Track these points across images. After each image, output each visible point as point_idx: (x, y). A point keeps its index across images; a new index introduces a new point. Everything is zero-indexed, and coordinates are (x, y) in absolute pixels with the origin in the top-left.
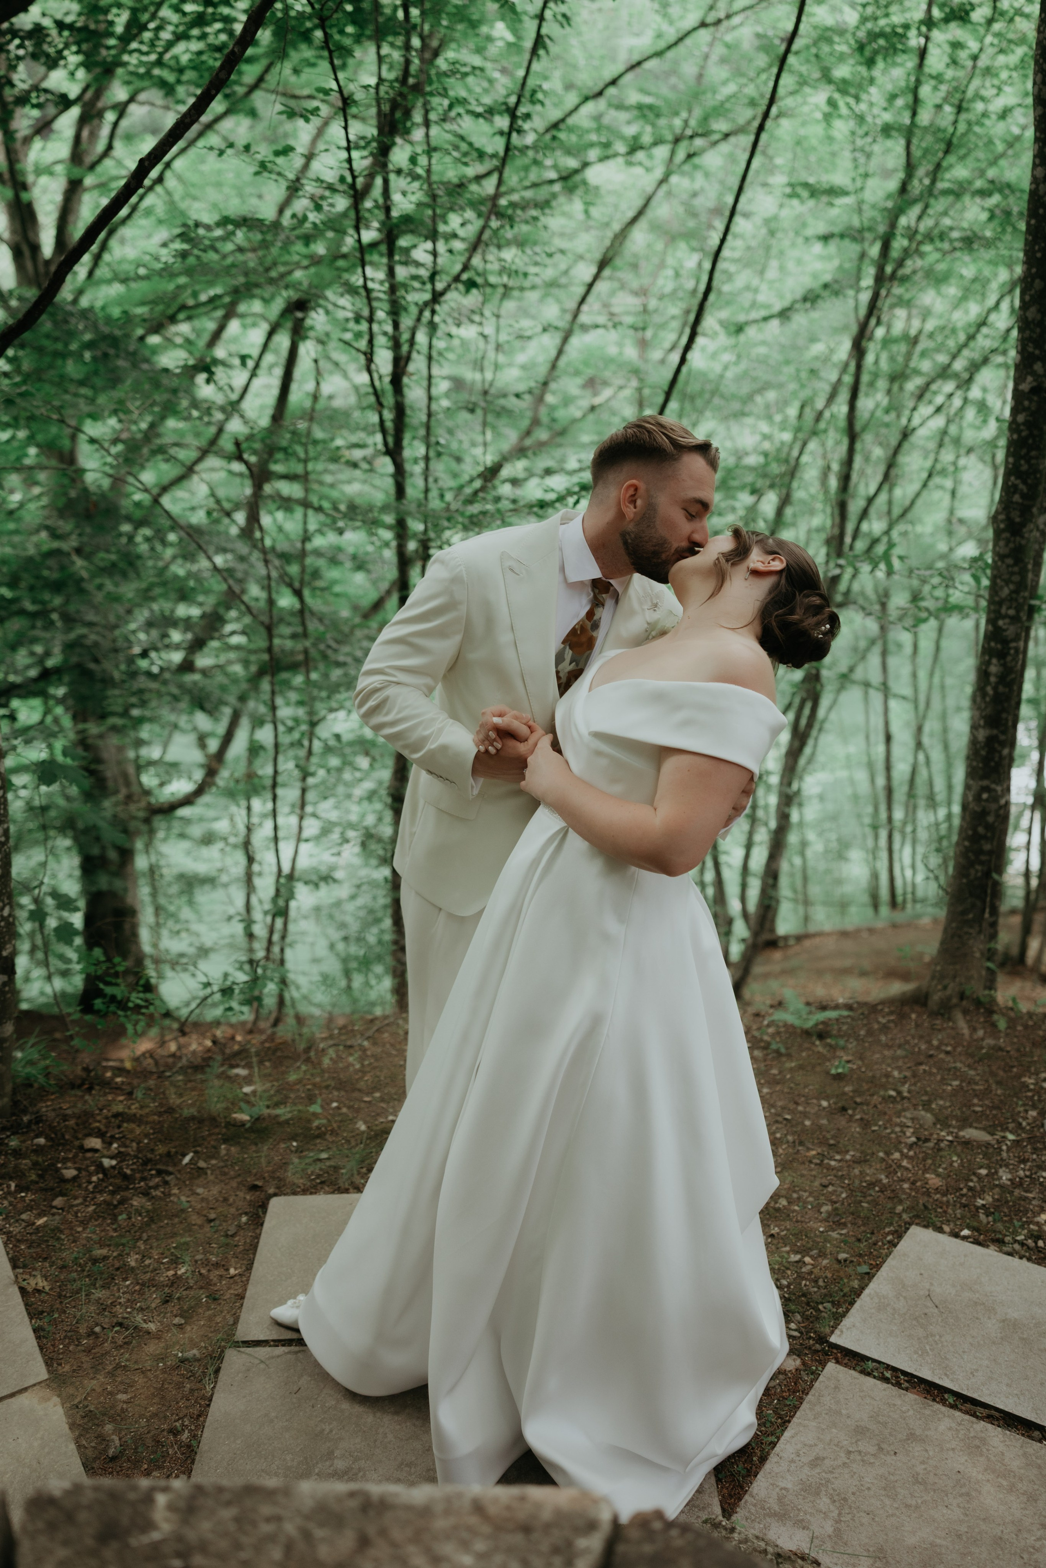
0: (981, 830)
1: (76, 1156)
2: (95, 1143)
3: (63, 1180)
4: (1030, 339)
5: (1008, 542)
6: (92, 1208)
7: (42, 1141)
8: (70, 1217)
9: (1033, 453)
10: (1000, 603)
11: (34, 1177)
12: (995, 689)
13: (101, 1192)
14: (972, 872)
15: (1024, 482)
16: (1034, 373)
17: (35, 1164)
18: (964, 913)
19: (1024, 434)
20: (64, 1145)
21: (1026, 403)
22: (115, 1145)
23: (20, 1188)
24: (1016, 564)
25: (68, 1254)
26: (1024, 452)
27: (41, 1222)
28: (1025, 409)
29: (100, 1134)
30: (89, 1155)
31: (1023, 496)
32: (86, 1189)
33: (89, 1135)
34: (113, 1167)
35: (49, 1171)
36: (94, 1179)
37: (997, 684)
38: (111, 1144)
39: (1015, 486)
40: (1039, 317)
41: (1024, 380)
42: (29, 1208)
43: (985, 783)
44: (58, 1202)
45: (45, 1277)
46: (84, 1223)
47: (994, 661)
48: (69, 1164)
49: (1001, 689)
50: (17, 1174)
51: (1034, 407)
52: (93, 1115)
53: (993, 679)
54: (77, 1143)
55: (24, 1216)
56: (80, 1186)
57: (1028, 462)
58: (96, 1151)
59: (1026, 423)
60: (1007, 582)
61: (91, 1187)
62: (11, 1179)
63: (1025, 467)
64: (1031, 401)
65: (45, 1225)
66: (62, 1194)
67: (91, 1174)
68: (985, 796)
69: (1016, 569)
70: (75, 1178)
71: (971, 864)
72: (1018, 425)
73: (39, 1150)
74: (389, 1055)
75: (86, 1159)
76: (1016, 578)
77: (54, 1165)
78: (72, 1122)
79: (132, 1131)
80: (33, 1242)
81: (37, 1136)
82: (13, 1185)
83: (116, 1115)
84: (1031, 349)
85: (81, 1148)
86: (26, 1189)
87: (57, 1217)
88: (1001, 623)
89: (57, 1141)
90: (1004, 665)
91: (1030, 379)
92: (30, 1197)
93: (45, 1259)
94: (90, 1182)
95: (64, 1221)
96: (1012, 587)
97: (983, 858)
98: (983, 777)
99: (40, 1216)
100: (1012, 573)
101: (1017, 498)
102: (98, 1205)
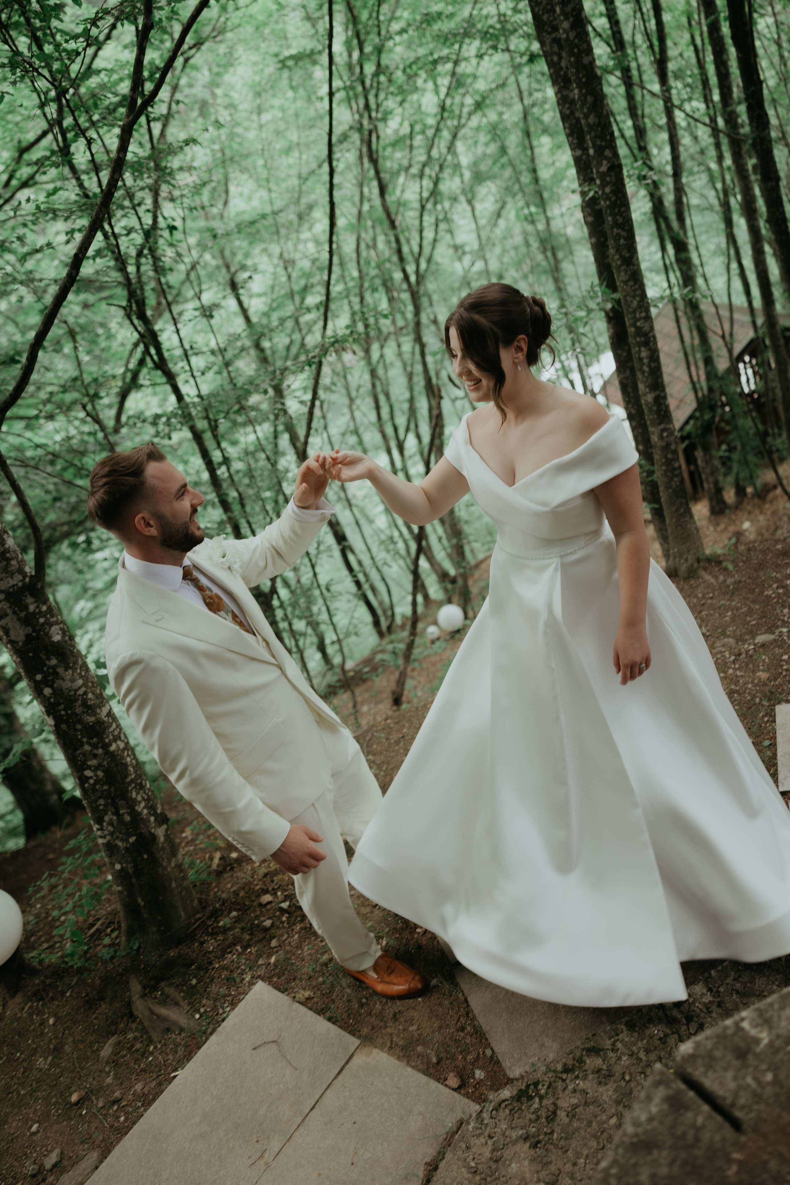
0: (670, 456)
1: (261, 912)
2: (267, 898)
3: (266, 930)
4: (596, 136)
5: (626, 271)
6: (296, 936)
7: (234, 913)
8: (288, 948)
9: (623, 209)
10: (634, 312)
11: (248, 937)
12: (649, 366)
13: (294, 924)
14: (673, 484)
15: (623, 230)
16: (606, 158)
17: (243, 929)
18: (677, 510)
19: (613, 199)
20: (249, 909)
21: (608, 179)
22: (279, 893)
23: (245, 948)
24: (635, 284)
25: (307, 969)
26: (617, 210)
27: (273, 960)
28: (608, 183)
29: (266, 892)
30: (269, 907)
31: (626, 239)
32: (284, 927)
33: (259, 896)
34: (289, 906)
35: (254, 929)
36: (284, 919)
37: (649, 363)
38: (276, 894)
39: (618, 235)
40: (597, 120)
41: (602, 165)
42: (259, 956)
43: (662, 426)
44: (274, 943)
45: (304, 989)
46: (299, 946)
47: (643, 349)
48: (262, 919)
49: (653, 365)
50: (237, 941)
51: (614, 179)
52: (250, 883)
53: (645, 361)
54: (255, 904)
55: (260, 962)
56: (278, 928)
57: (621, 216)
58: (270, 903)
59: (612, 192)
60: (634, 297)
61: (285, 925)
62: (235, 945)
63: (620, 220)
64: (610, 176)
65: (277, 961)
66: (272, 938)
67: (279, 918)
68: (665, 434)
69: (637, 286)
70: (272, 925)
71: (671, 479)
72: (607, 195)
73: (237, 920)
74: (392, 757)
75: (269, 910)
76: (639, 292)
77: (253, 924)
78: (242, 894)
79: (282, 880)
80: (278, 974)
81: (230, 913)
82: (239, 948)
83: (265, 875)
84: (599, 143)
85: (261, 905)
86: (249, 946)
87: (280, 952)
88: (638, 324)
89: (244, 909)
90: (650, 349)
91: (605, 162)
92: (254, 950)
93: (294, 979)
94: (283, 922)
95: (287, 953)
96: (638, 299)
97: (677, 472)
98: (660, 423)
99: (269, 956)
100: (635, 290)
101: (622, 241)
102: (299, 932)
